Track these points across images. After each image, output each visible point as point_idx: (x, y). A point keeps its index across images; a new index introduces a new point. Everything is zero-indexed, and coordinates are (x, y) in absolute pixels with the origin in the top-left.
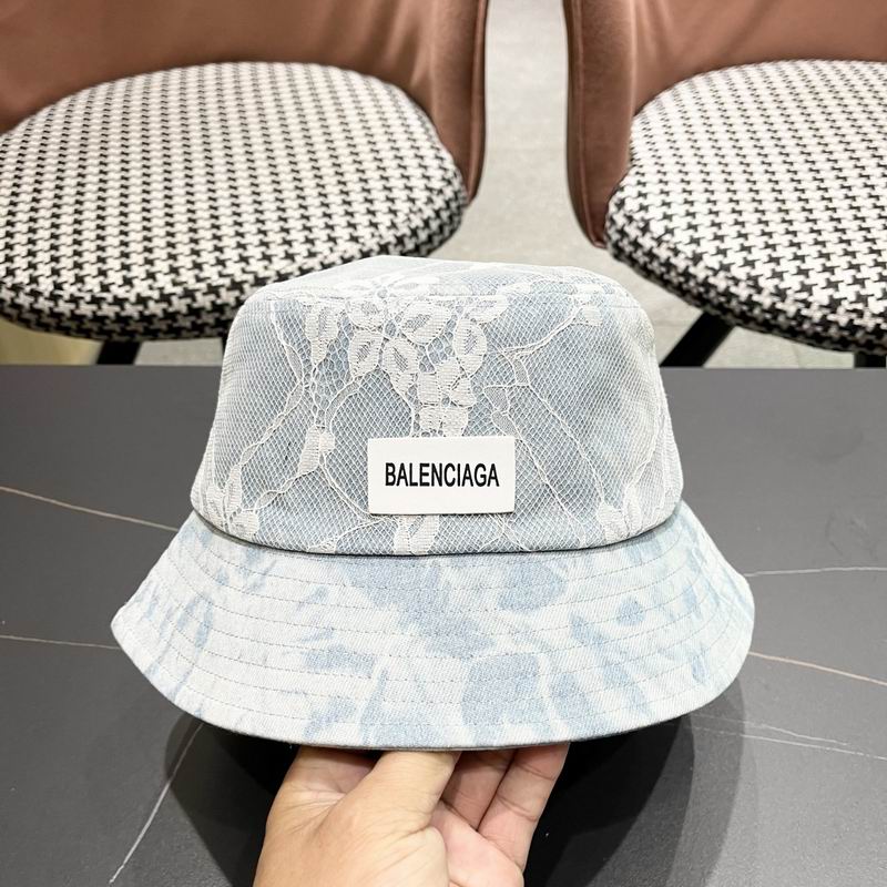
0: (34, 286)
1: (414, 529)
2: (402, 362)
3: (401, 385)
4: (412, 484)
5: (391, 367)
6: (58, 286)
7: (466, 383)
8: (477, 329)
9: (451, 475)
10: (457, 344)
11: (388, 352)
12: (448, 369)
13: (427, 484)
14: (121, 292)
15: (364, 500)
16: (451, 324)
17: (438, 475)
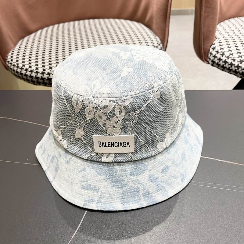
1: (107, 157)
2: (101, 117)
3: (101, 122)
4: (106, 147)
5: (97, 118)
7: (119, 123)
8: (122, 108)
9: (116, 145)
10: (117, 112)
11: (97, 114)
12: (114, 119)
13: (110, 147)
15: (93, 149)
16: (114, 107)
17: (113, 145)
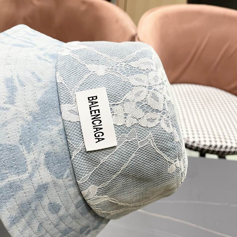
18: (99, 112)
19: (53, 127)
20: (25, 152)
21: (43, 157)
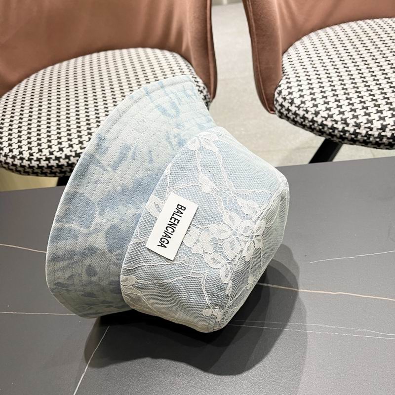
0: (21, 156)
2: (221, 232)
3: (213, 227)
4: (174, 214)
6: (31, 155)
7: (201, 252)
9: (170, 230)
10: (217, 256)
13: (171, 219)
14: (58, 155)
15: (177, 193)
17: (172, 225)
18: (178, 223)
19: (133, 208)
20: (98, 213)
21: (108, 226)
